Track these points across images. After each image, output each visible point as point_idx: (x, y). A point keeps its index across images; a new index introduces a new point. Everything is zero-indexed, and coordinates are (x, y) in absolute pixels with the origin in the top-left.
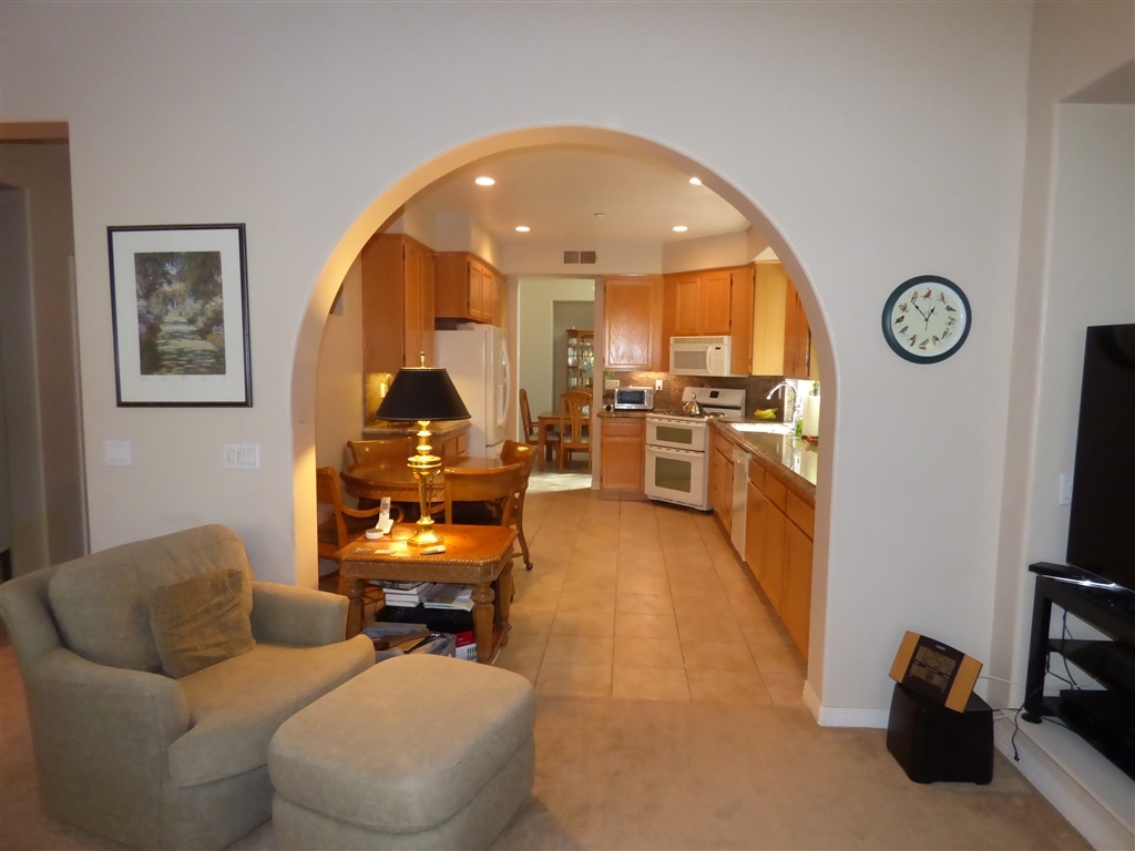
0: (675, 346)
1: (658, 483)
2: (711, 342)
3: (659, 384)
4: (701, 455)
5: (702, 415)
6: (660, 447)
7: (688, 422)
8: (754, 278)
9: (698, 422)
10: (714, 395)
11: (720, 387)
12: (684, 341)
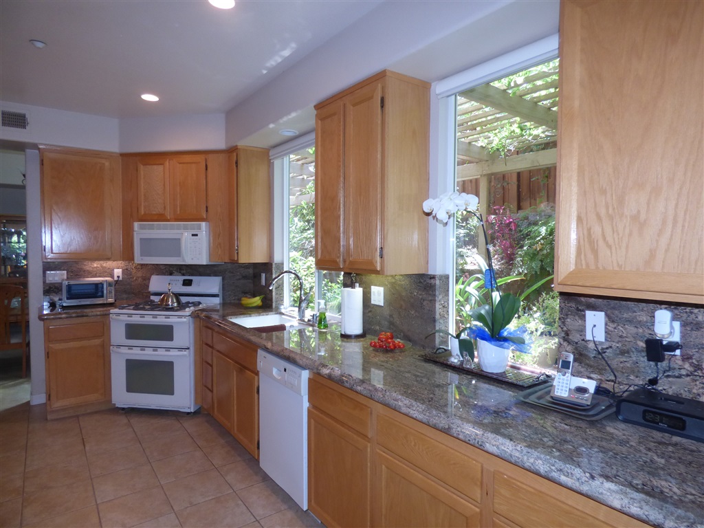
0: (141, 231)
1: (130, 389)
2: (186, 228)
3: (118, 272)
4: (185, 353)
5: (182, 306)
6: (130, 347)
7: (167, 317)
8: (237, 163)
9: (180, 317)
10: (187, 283)
11: (192, 275)
12: (152, 228)
